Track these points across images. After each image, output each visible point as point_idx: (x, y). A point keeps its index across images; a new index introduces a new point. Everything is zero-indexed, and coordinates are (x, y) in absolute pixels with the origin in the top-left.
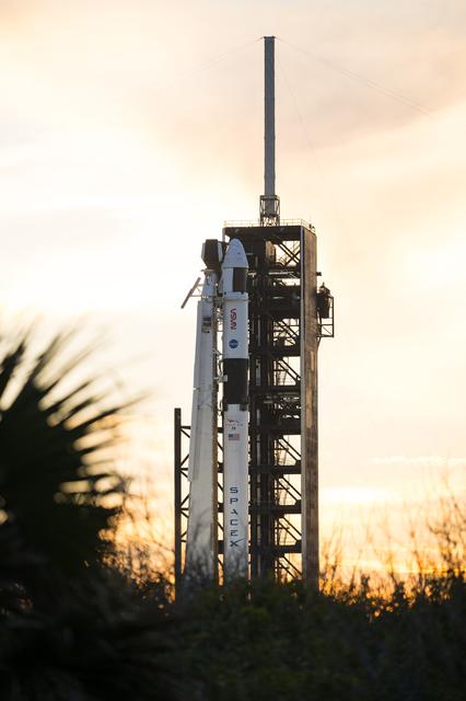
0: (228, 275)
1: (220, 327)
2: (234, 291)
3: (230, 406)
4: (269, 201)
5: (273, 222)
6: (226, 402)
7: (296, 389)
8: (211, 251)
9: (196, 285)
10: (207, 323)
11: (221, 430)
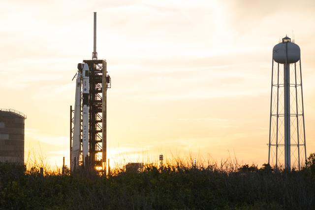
0: (84, 72)
1: (82, 85)
2: (86, 76)
4: (95, 53)
5: (95, 59)
6: (83, 104)
7: (101, 101)
8: (80, 66)
9: (76, 74)
10: (78, 85)
11: (82, 111)
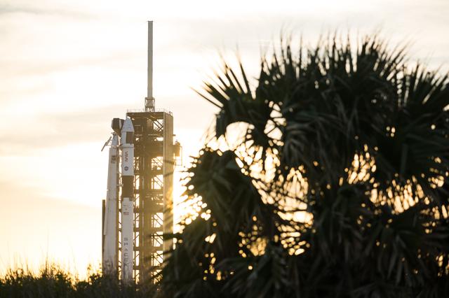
0: (124, 135)
1: (121, 161)
2: (127, 142)
3: (125, 199)
4: (150, 100)
5: (151, 110)
6: (122, 197)
7: (160, 191)
8: (116, 124)
9: (110, 140)
10: (114, 159)
11: (120, 210)
